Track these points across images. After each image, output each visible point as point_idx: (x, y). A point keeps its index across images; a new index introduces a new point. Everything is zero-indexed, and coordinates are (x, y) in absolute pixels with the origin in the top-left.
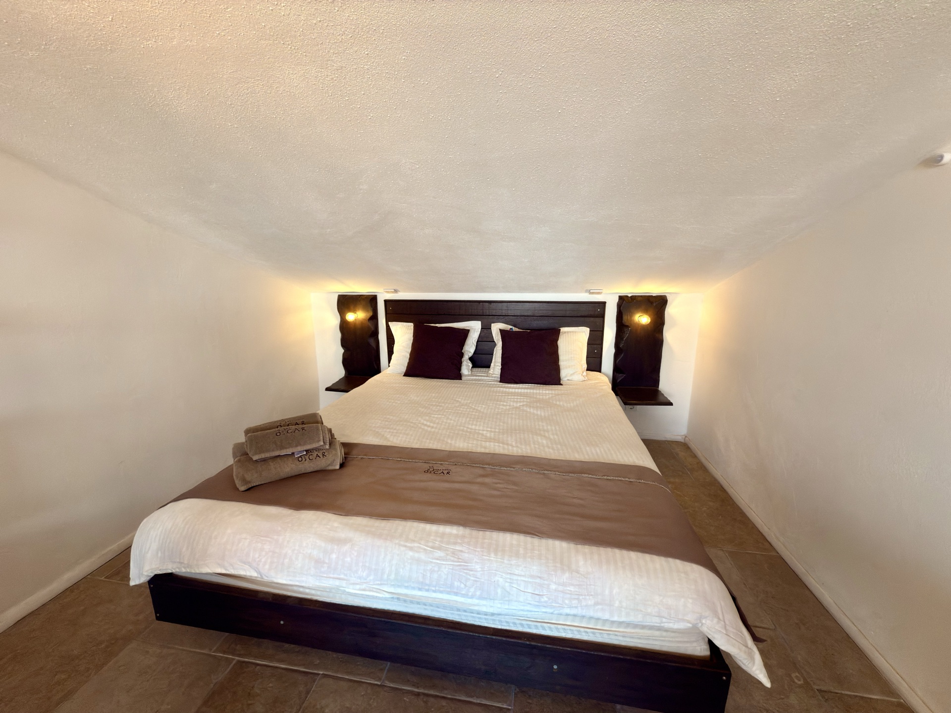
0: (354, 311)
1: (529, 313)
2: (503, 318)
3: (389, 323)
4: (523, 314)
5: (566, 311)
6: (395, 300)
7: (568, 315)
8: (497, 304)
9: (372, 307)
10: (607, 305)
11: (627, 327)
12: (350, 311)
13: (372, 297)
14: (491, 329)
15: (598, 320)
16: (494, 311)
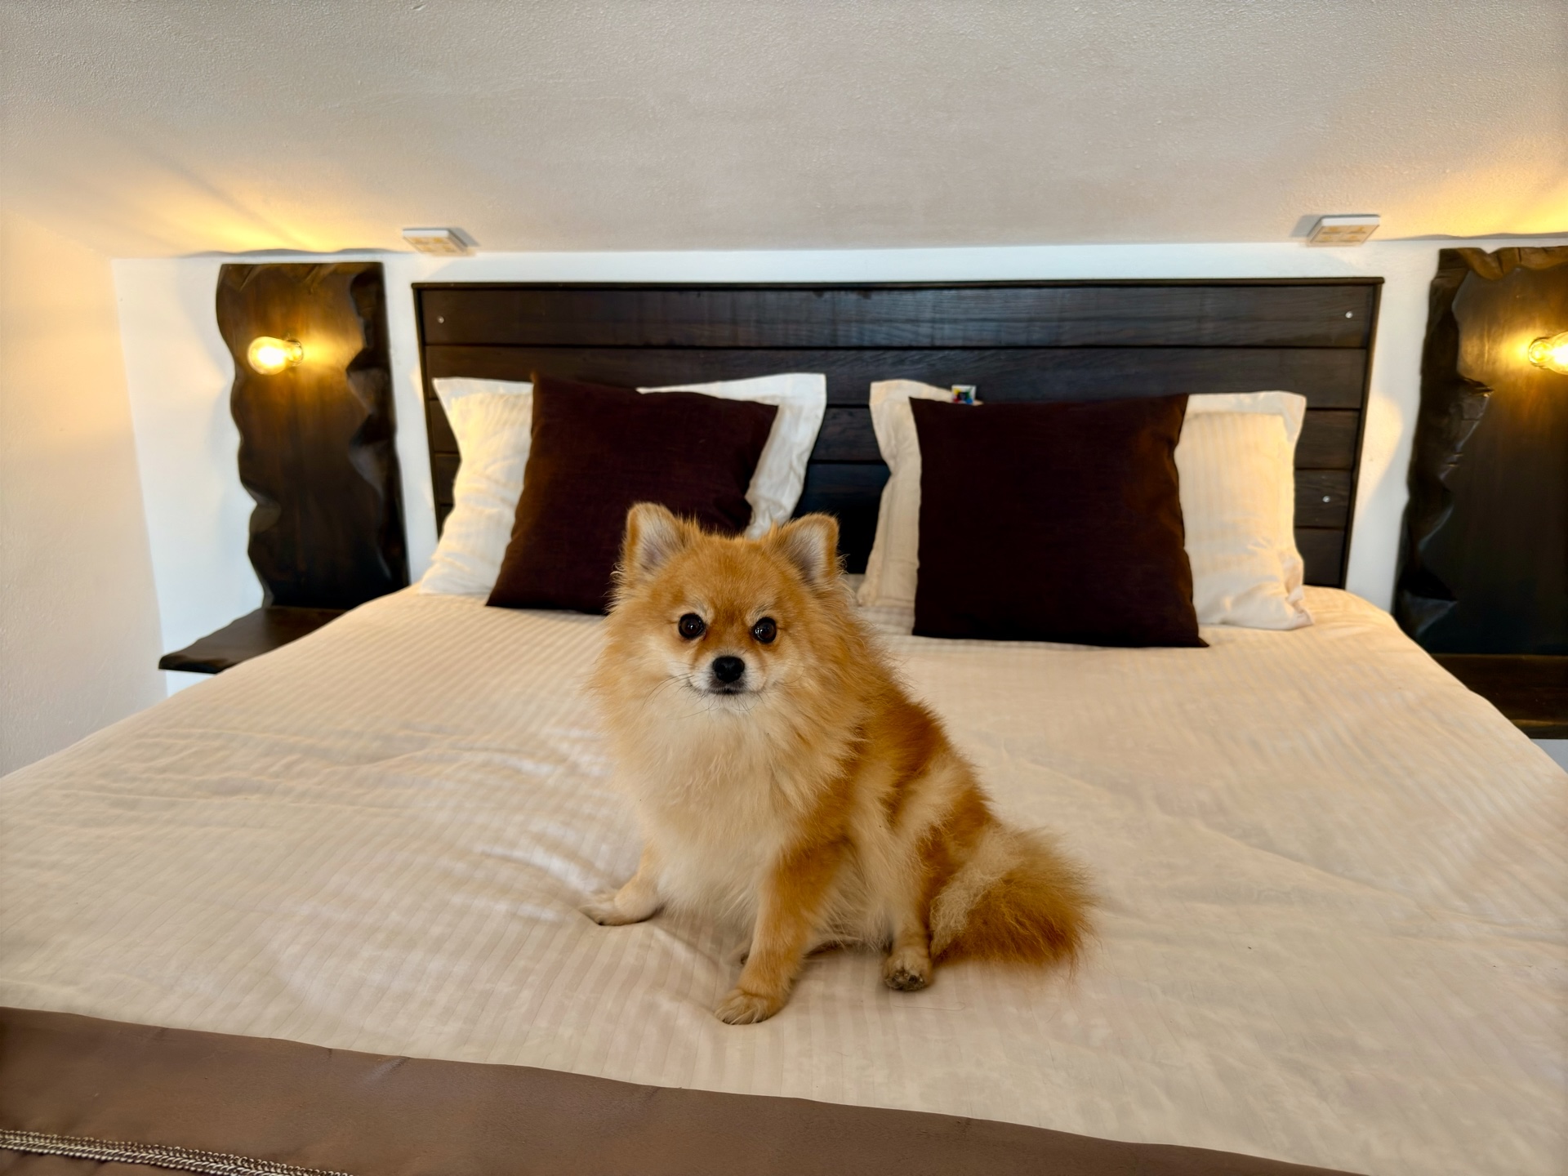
0: (288, 334)
1: (1038, 335)
2: (919, 361)
3: (437, 383)
4: (1005, 339)
5: (1200, 319)
6: (456, 284)
7: (1206, 340)
8: (895, 294)
9: (359, 314)
10: (1387, 294)
11: (1478, 387)
12: (269, 331)
13: (360, 270)
14: (867, 407)
15: (1344, 360)
16: (884, 329)
